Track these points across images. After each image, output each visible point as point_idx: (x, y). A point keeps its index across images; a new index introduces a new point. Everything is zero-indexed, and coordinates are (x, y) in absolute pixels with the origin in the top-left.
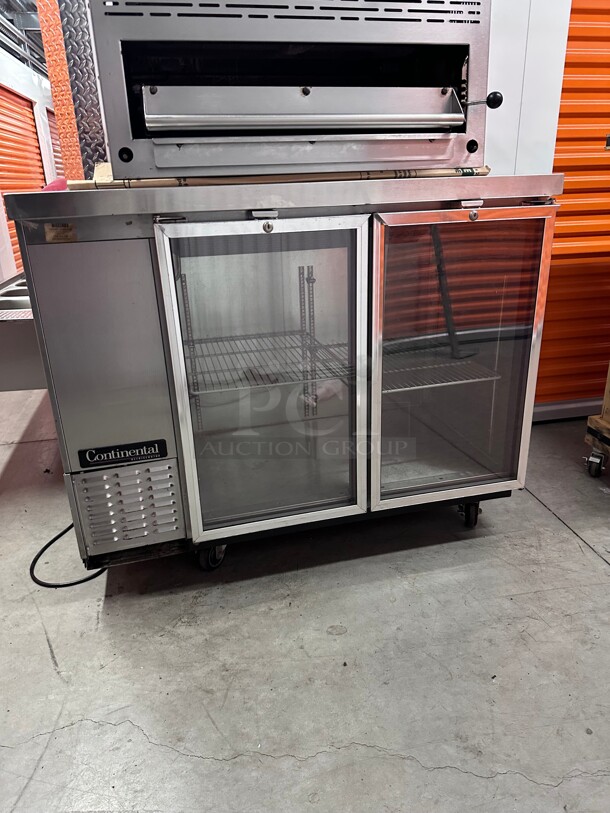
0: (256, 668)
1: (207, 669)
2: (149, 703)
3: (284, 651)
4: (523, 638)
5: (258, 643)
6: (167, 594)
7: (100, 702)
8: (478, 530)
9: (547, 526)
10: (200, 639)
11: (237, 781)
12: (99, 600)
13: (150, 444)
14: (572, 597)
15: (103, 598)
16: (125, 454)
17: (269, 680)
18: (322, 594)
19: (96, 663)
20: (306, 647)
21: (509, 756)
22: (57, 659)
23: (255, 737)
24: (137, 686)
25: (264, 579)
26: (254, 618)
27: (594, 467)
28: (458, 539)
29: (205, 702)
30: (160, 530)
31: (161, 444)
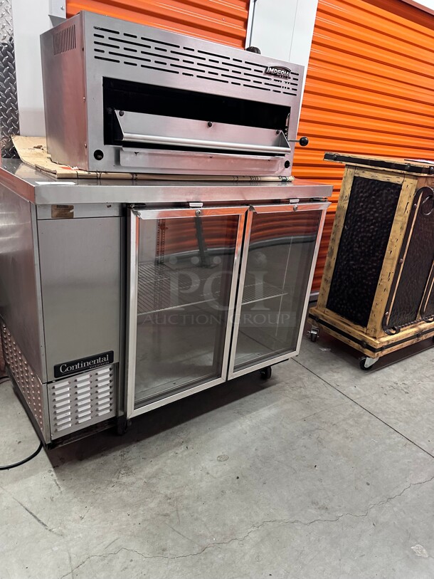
0: (186, 493)
1: (156, 501)
2: (130, 533)
3: (198, 478)
4: (320, 441)
5: (180, 477)
6: (100, 457)
7: (95, 542)
8: (270, 381)
9: (303, 374)
10: (141, 483)
11: (212, 563)
12: (50, 471)
13: (103, 355)
14: (332, 414)
15: (52, 469)
16: (86, 364)
17: (199, 498)
18: (203, 437)
19: (77, 517)
20: (210, 472)
21: (340, 506)
22: (43, 520)
23: (209, 535)
24: (116, 524)
25: (162, 434)
26: (169, 461)
27: (314, 337)
28: (263, 388)
29: (167, 522)
30: (100, 414)
31: (111, 354)
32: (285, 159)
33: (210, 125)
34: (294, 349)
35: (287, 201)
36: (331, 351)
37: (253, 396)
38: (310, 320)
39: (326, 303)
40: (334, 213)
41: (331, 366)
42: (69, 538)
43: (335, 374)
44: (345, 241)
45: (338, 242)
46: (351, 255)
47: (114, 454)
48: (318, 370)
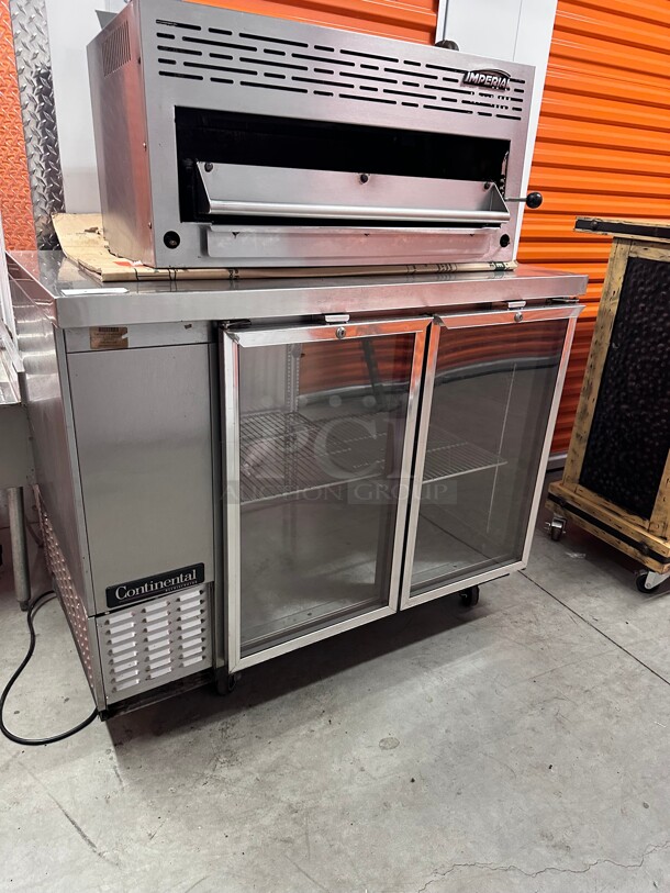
0: (324, 802)
1: (273, 815)
2: (226, 869)
3: (345, 777)
4: (559, 721)
5: (315, 773)
6: (188, 731)
7: (168, 880)
8: (476, 610)
9: (536, 598)
10: (250, 780)
12: (109, 751)
13: (187, 571)
14: (583, 672)
15: (112, 748)
16: (159, 586)
17: (344, 813)
18: (358, 705)
19: (143, 834)
20: (365, 768)
21: (592, 845)
22: (90, 835)
24: (204, 851)
25: (290, 696)
26: (298, 744)
27: (556, 533)
28: (464, 621)
29: (288, 854)
30: (186, 664)
31: (200, 568)
32: (501, 231)
33: (364, 180)
34: (519, 558)
35: (503, 306)
36: (586, 558)
37: (445, 634)
38: (550, 504)
39: (578, 477)
40: (593, 319)
41: (586, 585)
42: (128, 870)
43: (592, 600)
44: (612, 369)
45: (599, 370)
46: (624, 394)
47: (209, 727)
48: (563, 592)
